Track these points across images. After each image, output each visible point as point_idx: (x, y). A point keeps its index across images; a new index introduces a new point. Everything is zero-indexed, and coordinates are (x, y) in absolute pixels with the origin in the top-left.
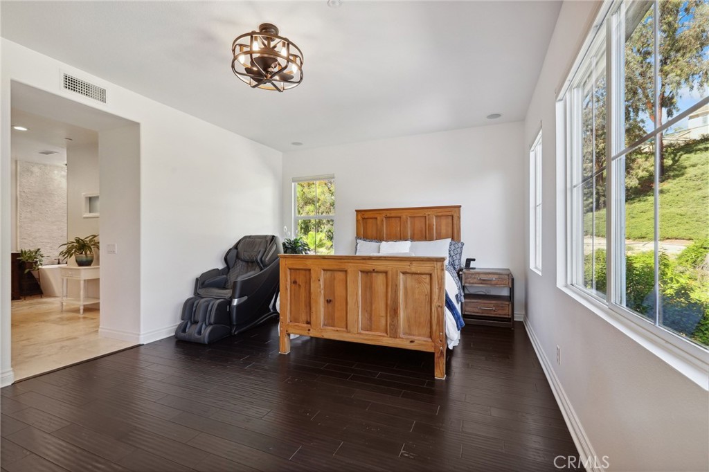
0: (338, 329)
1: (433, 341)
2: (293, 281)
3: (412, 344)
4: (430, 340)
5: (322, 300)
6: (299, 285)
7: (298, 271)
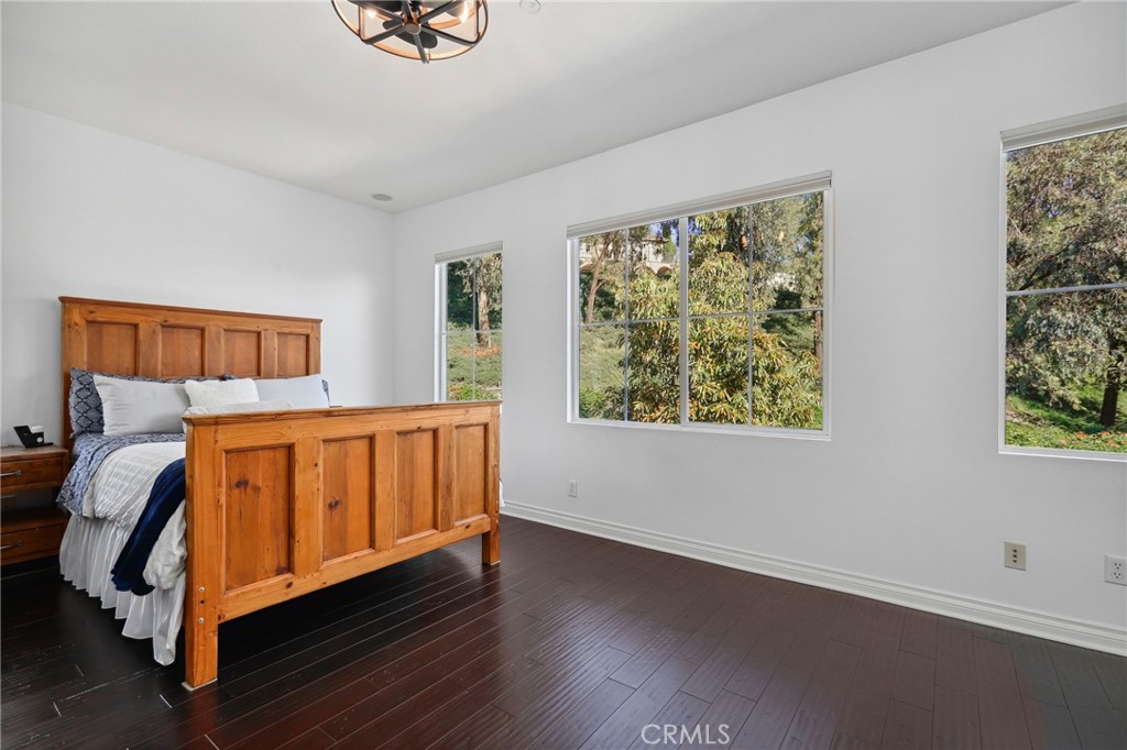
0: (356, 554)
1: (490, 516)
2: (235, 480)
3: (470, 529)
4: (485, 516)
5: (320, 507)
6: (257, 489)
7: (250, 454)
